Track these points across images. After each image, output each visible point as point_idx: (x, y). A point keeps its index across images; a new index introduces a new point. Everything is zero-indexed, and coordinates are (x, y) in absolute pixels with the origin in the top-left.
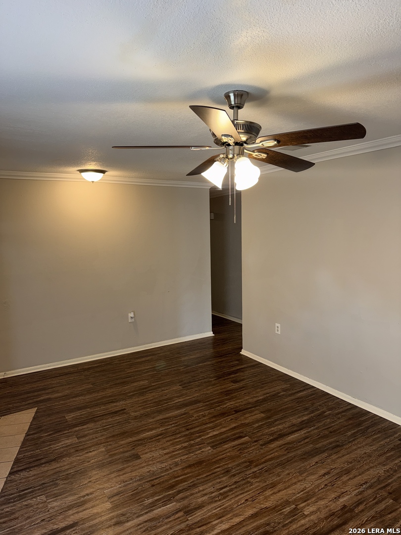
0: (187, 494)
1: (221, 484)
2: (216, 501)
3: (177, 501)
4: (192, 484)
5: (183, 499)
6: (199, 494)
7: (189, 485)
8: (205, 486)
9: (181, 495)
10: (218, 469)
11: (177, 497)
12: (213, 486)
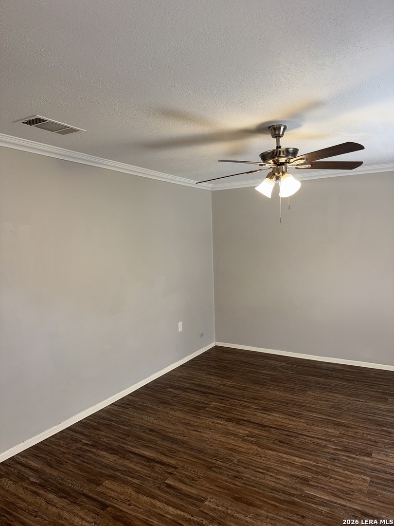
0: (289, 489)
1: (256, 475)
2: (277, 470)
3: (302, 491)
4: (273, 492)
5: (296, 489)
6: (281, 482)
7: (277, 493)
8: (268, 482)
9: (294, 492)
10: (238, 483)
11: (299, 493)
12: (264, 478)
